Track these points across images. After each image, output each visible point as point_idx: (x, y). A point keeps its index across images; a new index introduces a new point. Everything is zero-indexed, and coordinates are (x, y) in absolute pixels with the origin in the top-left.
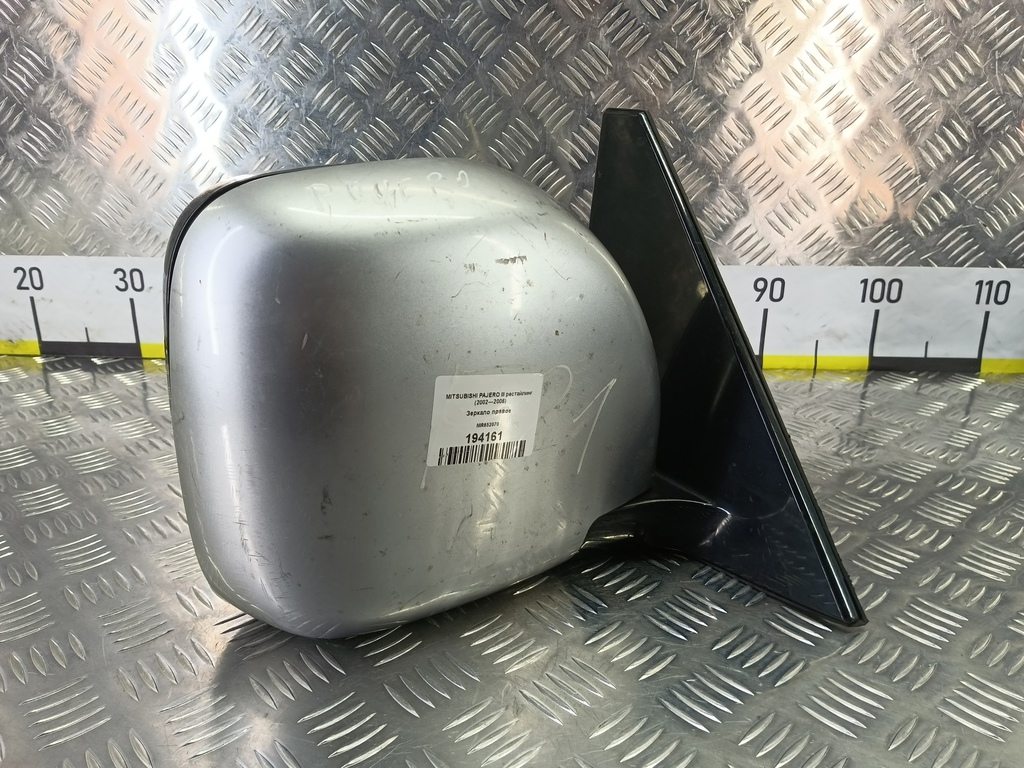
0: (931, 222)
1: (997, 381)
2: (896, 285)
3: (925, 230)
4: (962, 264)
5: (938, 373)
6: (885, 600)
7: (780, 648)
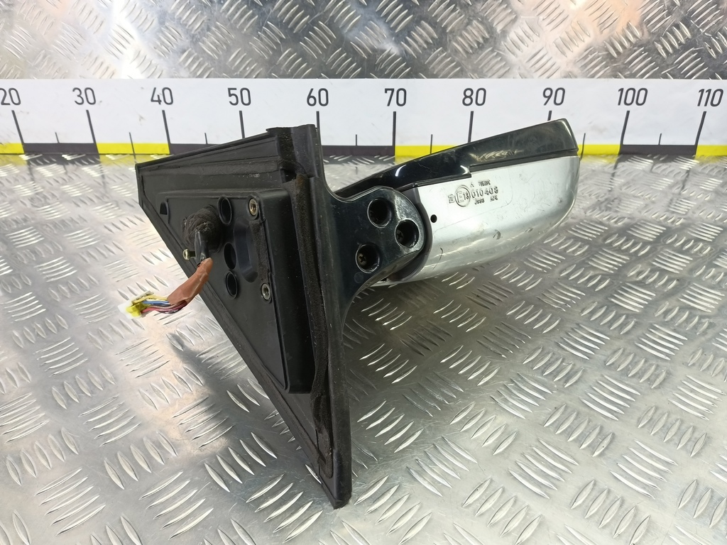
0: (672, 46)
1: (707, 162)
2: (643, 93)
3: (667, 52)
4: (690, 77)
5: (667, 156)
6: (634, 327)
7: (566, 361)
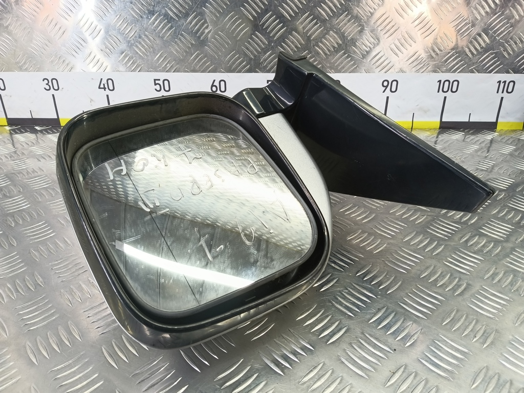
1: (505, 134)
2: (456, 83)
3: (472, 54)
5: (475, 130)
6: (443, 250)
7: (389, 274)
